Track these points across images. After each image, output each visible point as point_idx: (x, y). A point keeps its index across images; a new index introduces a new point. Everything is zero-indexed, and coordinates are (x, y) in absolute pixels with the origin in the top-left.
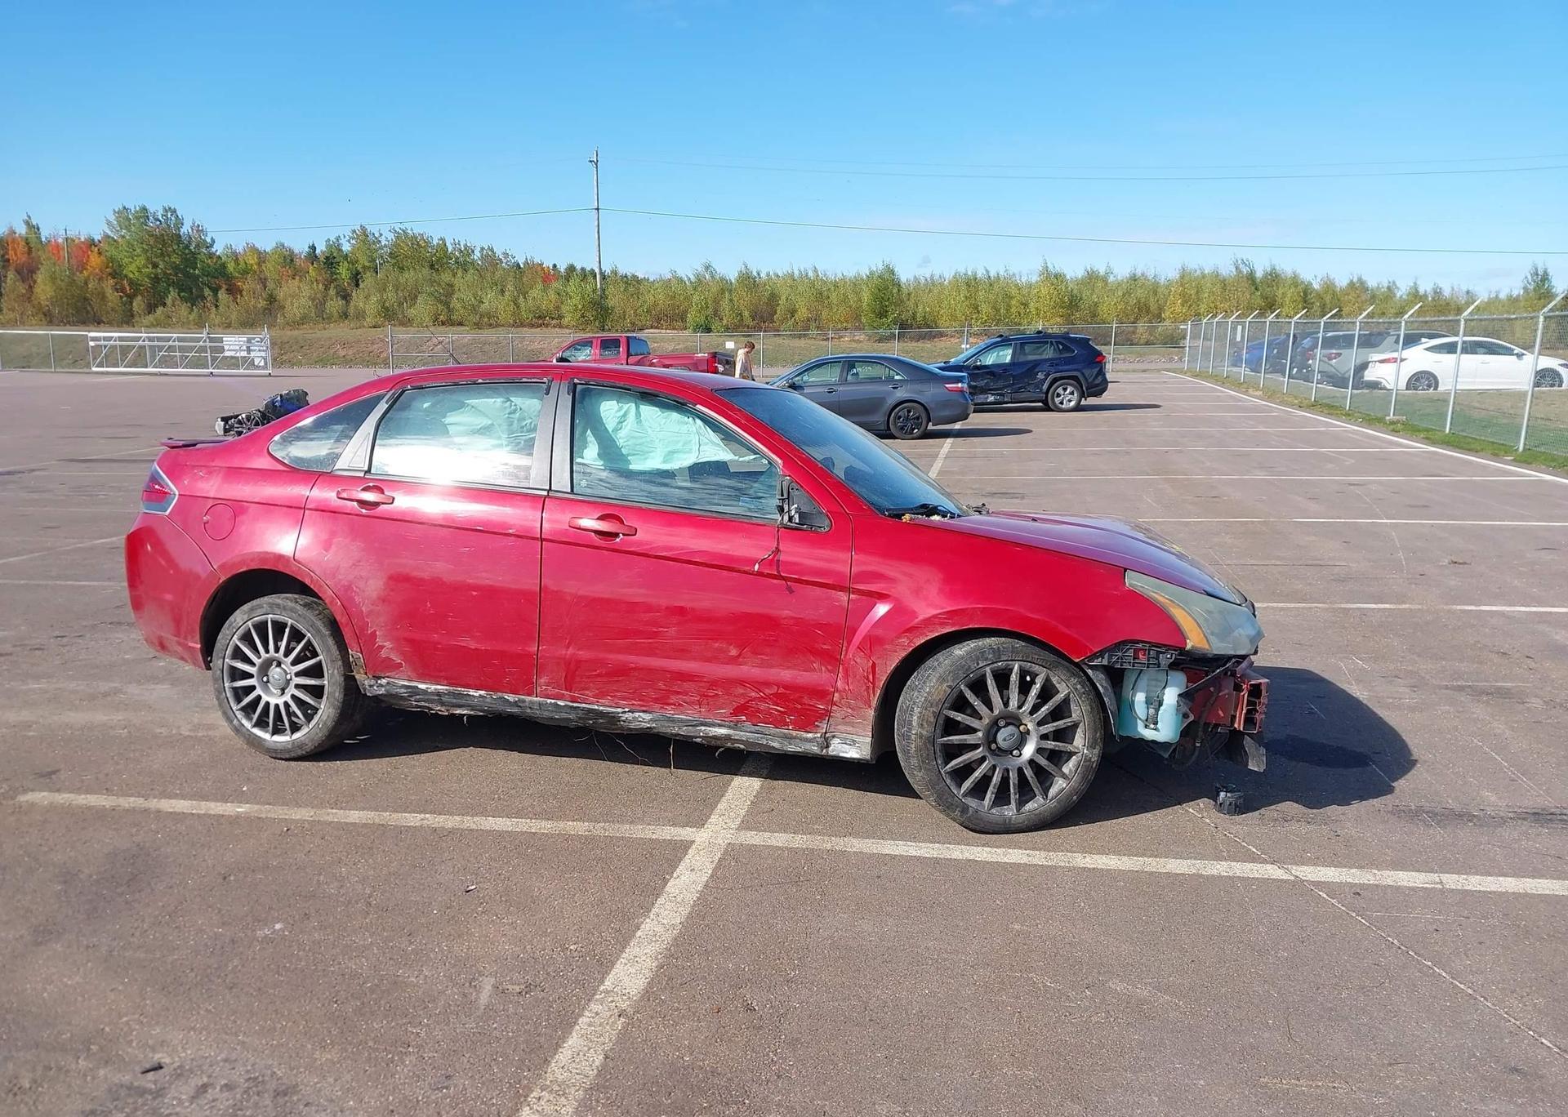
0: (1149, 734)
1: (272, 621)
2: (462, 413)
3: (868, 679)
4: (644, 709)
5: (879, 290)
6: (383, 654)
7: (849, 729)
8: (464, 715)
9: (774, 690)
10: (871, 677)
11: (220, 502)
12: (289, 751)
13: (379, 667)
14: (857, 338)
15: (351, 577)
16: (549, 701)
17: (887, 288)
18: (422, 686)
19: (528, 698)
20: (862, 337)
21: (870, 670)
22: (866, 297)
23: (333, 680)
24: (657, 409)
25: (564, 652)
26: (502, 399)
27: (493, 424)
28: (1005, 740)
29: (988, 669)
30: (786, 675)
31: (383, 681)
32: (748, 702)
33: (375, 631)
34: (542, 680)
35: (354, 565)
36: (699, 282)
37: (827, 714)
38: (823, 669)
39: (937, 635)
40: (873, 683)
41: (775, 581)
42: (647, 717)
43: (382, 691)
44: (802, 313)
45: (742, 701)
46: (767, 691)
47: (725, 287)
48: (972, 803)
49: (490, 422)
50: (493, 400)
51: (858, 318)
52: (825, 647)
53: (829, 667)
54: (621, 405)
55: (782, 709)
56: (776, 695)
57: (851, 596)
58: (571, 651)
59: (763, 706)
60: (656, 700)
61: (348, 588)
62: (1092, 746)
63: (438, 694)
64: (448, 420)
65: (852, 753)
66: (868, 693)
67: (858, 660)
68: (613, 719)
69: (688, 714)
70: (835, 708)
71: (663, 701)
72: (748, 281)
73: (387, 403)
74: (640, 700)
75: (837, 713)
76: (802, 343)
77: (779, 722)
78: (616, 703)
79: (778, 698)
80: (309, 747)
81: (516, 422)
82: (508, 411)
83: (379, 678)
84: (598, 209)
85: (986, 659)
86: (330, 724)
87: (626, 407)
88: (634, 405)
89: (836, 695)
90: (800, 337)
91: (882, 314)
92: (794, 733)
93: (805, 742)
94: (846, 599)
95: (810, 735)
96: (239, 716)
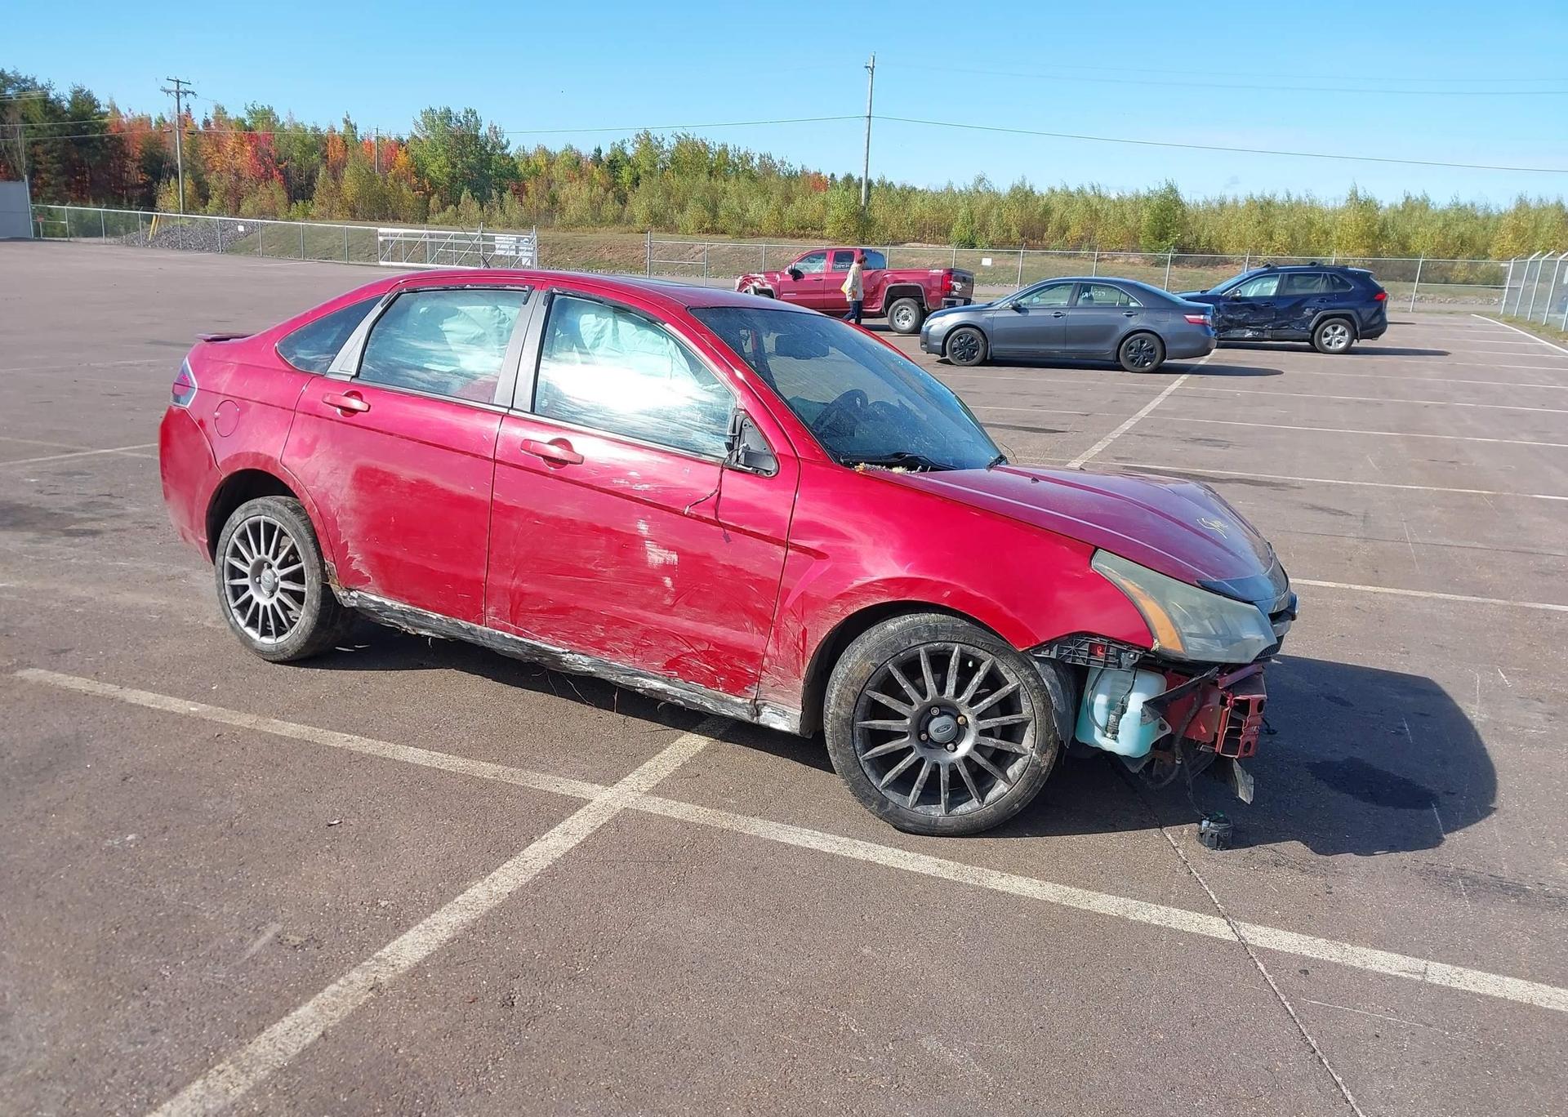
0: (1106, 743)
1: (264, 522)
2: (457, 319)
3: (798, 646)
4: (582, 651)
5: (1162, 210)
6: (354, 566)
7: (780, 698)
8: (428, 637)
9: (705, 647)
10: (801, 644)
11: (228, 398)
12: (273, 654)
13: (354, 580)
14: (1131, 260)
15: (328, 485)
16: (497, 632)
17: (1169, 209)
18: (388, 603)
19: (479, 627)
20: (1137, 260)
21: (800, 636)
22: (1146, 215)
23: (311, 588)
24: (633, 326)
25: (509, 583)
26: (491, 307)
27: (484, 334)
28: (937, 730)
29: (922, 650)
30: (718, 631)
31: (354, 594)
32: (679, 657)
33: (347, 542)
34: (490, 610)
35: (331, 472)
36: (971, 197)
37: (757, 679)
38: (755, 629)
39: (871, 604)
40: (803, 651)
41: (714, 528)
42: (587, 660)
43: (354, 604)
44: (1075, 231)
45: (674, 655)
46: (699, 648)
47: (995, 199)
48: (894, 797)
49: (482, 331)
50: (483, 307)
51: (1136, 238)
52: (758, 606)
53: (761, 629)
54: (599, 319)
55: (712, 669)
56: (706, 652)
57: (789, 551)
58: (516, 582)
59: (694, 663)
60: (594, 644)
61: (326, 496)
62: (1042, 751)
63: (402, 612)
64: (444, 327)
65: (781, 724)
66: (798, 661)
67: (790, 624)
68: (556, 658)
69: (622, 663)
70: (764, 673)
71: (600, 645)
72: (1023, 196)
73: (382, 305)
74: (579, 642)
75: (767, 680)
76: (1071, 262)
77: (711, 683)
78: (557, 643)
79: (709, 656)
80: (290, 652)
81: (505, 332)
82: (497, 320)
83: (352, 590)
84: (869, 117)
85: (920, 638)
86: (308, 631)
87: (604, 322)
88: (611, 320)
89: (766, 659)
90: (1069, 256)
91: (1162, 236)
92: (725, 696)
93: (736, 706)
94: (783, 554)
95: (739, 700)
96: (235, 614)
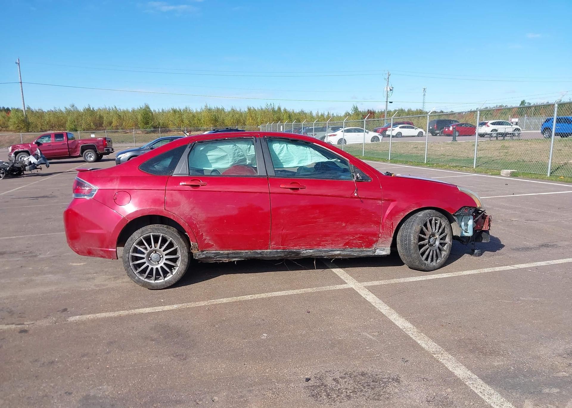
0: (466, 234)
1: (153, 236)
2: (215, 151)
3: (390, 228)
4: (311, 248)
6: (206, 242)
7: (383, 245)
8: (236, 261)
9: (359, 235)
10: (391, 227)
11: (121, 190)
12: (164, 285)
13: (203, 247)
15: (191, 214)
16: (274, 250)
17: (148, 115)
18: (221, 252)
19: (266, 251)
21: (391, 225)
23: (184, 255)
24: (295, 146)
25: (281, 232)
26: (233, 145)
27: (227, 155)
28: (432, 241)
29: (428, 220)
30: (362, 229)
31: (205, 252)
32: (349, 241)
33: (203, 234)
34: (272, 243)
35: (192, 209)
37: (377, 241)
38: (375, 226)
39: (412, 211)
40: (392, 229)
41: (357, 199)
42: (311, 251)
43: (204, 256)
45: (347, 241)
46: (356, 236)
47: (79, 114)
49: (226, 154)
50: (229, 146)
52: (375, 219)
53: (377, 226)
54: (280, 145)
55: (361, 242)
56: (359, 237)
57: (383, 201)
58: (284, 231)
59: (355, 242)
60: (316, 245)
61: (191, 218)
62: (450, 241)
63: (228, 254)
64: (208, 154)
65: (384, 253)
66: (391, 233)
67: (387, 222)
68: (298, 254)
69: (327, 248)
70: (379, 239)
71: (319, 245)
72: (90, 112)
73: (189, 148)
74: (310, 246)
75: (380, 240)
77: (360, 246)
78: (300, 248)
79: (360, 238)
81: (237, 153)
82: (234, 149)
83: (203, 251)
85: (428, 217)
86: (183, 272)
87: (283, 145)
88: (286, 145)
89: (380, 234)
92: (365, 249)
93: (367, 252)
94: (381, 202)
95: (370, 249)
96: (137, 275)
